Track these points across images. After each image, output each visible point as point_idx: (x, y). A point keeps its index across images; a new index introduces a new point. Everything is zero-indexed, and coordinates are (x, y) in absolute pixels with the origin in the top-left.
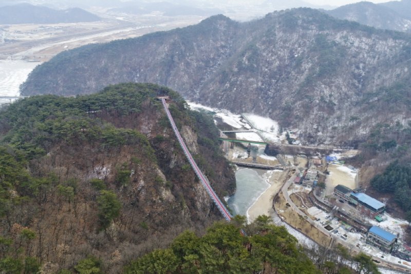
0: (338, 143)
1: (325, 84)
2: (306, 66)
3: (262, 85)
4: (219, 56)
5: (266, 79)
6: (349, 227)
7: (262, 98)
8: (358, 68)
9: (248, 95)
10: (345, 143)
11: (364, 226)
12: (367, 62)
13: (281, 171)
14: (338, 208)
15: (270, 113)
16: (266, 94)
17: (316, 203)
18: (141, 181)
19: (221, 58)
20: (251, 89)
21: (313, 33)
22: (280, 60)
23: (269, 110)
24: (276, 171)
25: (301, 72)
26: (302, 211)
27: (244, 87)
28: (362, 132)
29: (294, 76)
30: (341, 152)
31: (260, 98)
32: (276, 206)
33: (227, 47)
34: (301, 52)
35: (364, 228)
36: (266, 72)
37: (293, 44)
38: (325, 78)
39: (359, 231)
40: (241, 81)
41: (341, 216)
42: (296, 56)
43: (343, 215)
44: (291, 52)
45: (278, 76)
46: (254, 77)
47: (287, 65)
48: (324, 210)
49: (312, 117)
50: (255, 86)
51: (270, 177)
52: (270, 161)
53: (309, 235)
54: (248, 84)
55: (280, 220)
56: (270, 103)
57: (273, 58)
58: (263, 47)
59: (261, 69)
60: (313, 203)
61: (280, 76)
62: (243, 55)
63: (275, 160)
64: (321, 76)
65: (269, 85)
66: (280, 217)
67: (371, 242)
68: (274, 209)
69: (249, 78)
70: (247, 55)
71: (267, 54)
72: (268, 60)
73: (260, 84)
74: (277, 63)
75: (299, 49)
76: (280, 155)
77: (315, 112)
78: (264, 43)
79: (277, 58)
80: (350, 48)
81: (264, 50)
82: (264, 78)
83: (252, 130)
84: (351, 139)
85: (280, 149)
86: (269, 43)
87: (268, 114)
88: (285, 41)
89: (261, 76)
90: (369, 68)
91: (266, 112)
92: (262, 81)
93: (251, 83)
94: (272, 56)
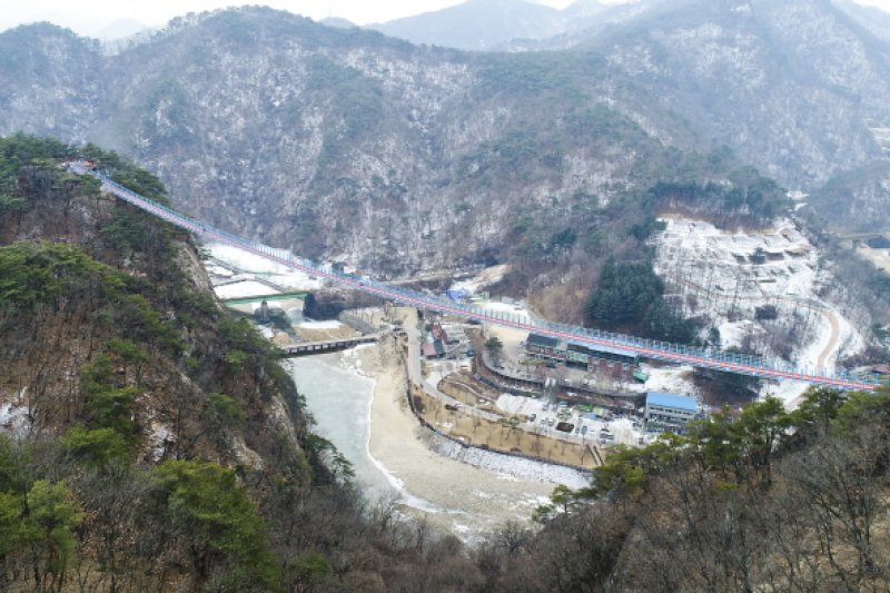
0: (450, 263)
1: (368, 152)
2: (312, 121)
3: (220, 173)
4: (71, 123)
5: (226, 159)
6: (600, 412)
7: (230, 203)
8: (410, 118)
9: (194, 201)
10: (465, 258)
11: (624, 398)
12: (423, 107)
13: (373, 344)
14: (554, 382)
15: (262, 235)
16: (237, 192)
17: (503, 384)
18: (154, 426)
19: (75, 128)
20: (197, 185)
21: (296, 56)
22: (246, 115)
23: (255, 227)
24: (359, 347)
25: (303, 136)
26: (488, 410)
27: (179, 184)
28: (489, 231)
29: (291, 145)
30: (471, 277)
31: (224, 203)
32: (428, 418)
33: (84, 101)
34: (285, 95)
35: (629, 404)
36: (219, 144)
37: (264, 79)
38: (363, 139)
39: (619, 412)
40: (165, 170)
41: (571, 394)
42: (277, 104)
43: (573, 390)
44: (263, 95)
45: (252, 151)
46: (195, 158)
47: (265, 125)
48: (528, 395)
49: (367, 223)
50: (203, 177)
51: (359, 363)
52: (332, 331)
53: (543, 454)
54: (185, 174)
55: (459, 447)
56: (253, 212)
57: (228, 110)
58: (195, 88)
59: (207, 137)
60: (497, 388)
61: (256, 148)
62: (152, 106)
63: (341, 327)
64: (353, 135)
65: (236, 171)
66: (457, 441)
67: (656, 426)
68: (429, 426)
69: (183, 160)
70: (162, 106)
71: (211, 104)
72: (216, 115)
73: (214, 172)
74: (241, 122)
75: (279, 88)
76: (350, 313)
77: (369, 213)
78: (195, 77)
79: (236, 110)
80: (382, 81)
81: (200, 95)
82: (220, 158)
83: (240, 277)
84: (473, 248)
85: (344, 299)
86: (208, 78)
87: (256, 237)
88: (243, 73)
89: (210, 154)
90: (432, 118)
91: (252, 234)
92: (216, 166)
93: (194, 172)
94: (223, 106)
